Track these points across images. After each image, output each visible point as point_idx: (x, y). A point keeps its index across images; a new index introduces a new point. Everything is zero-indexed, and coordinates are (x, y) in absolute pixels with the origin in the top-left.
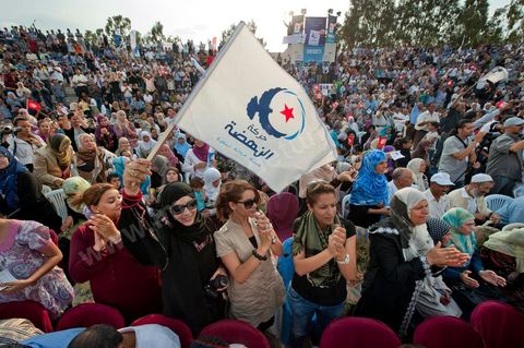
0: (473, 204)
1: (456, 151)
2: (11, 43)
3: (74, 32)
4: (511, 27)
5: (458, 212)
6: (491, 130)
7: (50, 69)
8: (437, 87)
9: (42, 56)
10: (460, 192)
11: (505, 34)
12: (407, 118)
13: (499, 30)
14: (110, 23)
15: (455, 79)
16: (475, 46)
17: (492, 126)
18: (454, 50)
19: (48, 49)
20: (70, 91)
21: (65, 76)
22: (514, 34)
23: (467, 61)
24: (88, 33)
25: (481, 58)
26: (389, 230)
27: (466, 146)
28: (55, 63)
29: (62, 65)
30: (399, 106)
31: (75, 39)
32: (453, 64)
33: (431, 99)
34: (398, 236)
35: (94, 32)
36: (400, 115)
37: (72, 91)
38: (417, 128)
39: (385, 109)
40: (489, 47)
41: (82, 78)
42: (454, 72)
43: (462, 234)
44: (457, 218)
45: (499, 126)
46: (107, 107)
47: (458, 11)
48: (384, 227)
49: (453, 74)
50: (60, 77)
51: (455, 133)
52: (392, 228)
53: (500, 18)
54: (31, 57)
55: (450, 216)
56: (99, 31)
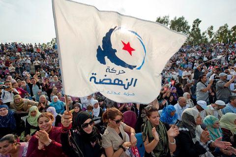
0: (216, 113)
1: (202, 88)
2: (10, 49)
3: (37, 44)
4: (211, 37)
5: (211, 117)
6: (215, 78)
7: (26, 58)
8: (187, 61)
9: (22, 53)
10: (210, 107)
11: (209, 40)
12: (178, 74)
13: (206, 39)
14: (53, 40)
15: (194, 57)
16: (199, 44)
17: (215, 76)
18: (191, 46)
19: (25, 50)
20: (33, 67)
21: (31, 61)
22: (212, 40)
23: (197, 50)
24: (44, 44)
25: (202, 49)
26: (184, 129)
27: (206, 86)
28: (28, 56)
29: (31, 57)
30: (174, 69)
31: (38, 46)
32: (192, 52)
33: (186, 66)
34: (189, 132)
35: (46, 43)
36: (174, 73)
37: (34, 67)
38: (182, 78)
39: (168, 71)
40: (204, 45)
41: (39, 62)
42: (193, 55)
43: (215, 128)
44: (211, 120)
45: (218, 76)
46: (48, 74)
47: (189, 32)
48: (182, 127)
49: (193, 56)
50: (29, 62)
51: (200, 81)
52: (185, 127)
53: (205, 35)
54: (18, 54)
55: (208, 119)
56: (48, 43)
